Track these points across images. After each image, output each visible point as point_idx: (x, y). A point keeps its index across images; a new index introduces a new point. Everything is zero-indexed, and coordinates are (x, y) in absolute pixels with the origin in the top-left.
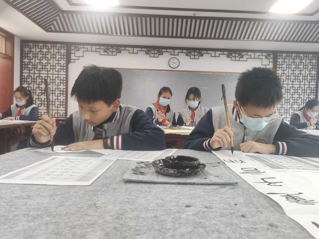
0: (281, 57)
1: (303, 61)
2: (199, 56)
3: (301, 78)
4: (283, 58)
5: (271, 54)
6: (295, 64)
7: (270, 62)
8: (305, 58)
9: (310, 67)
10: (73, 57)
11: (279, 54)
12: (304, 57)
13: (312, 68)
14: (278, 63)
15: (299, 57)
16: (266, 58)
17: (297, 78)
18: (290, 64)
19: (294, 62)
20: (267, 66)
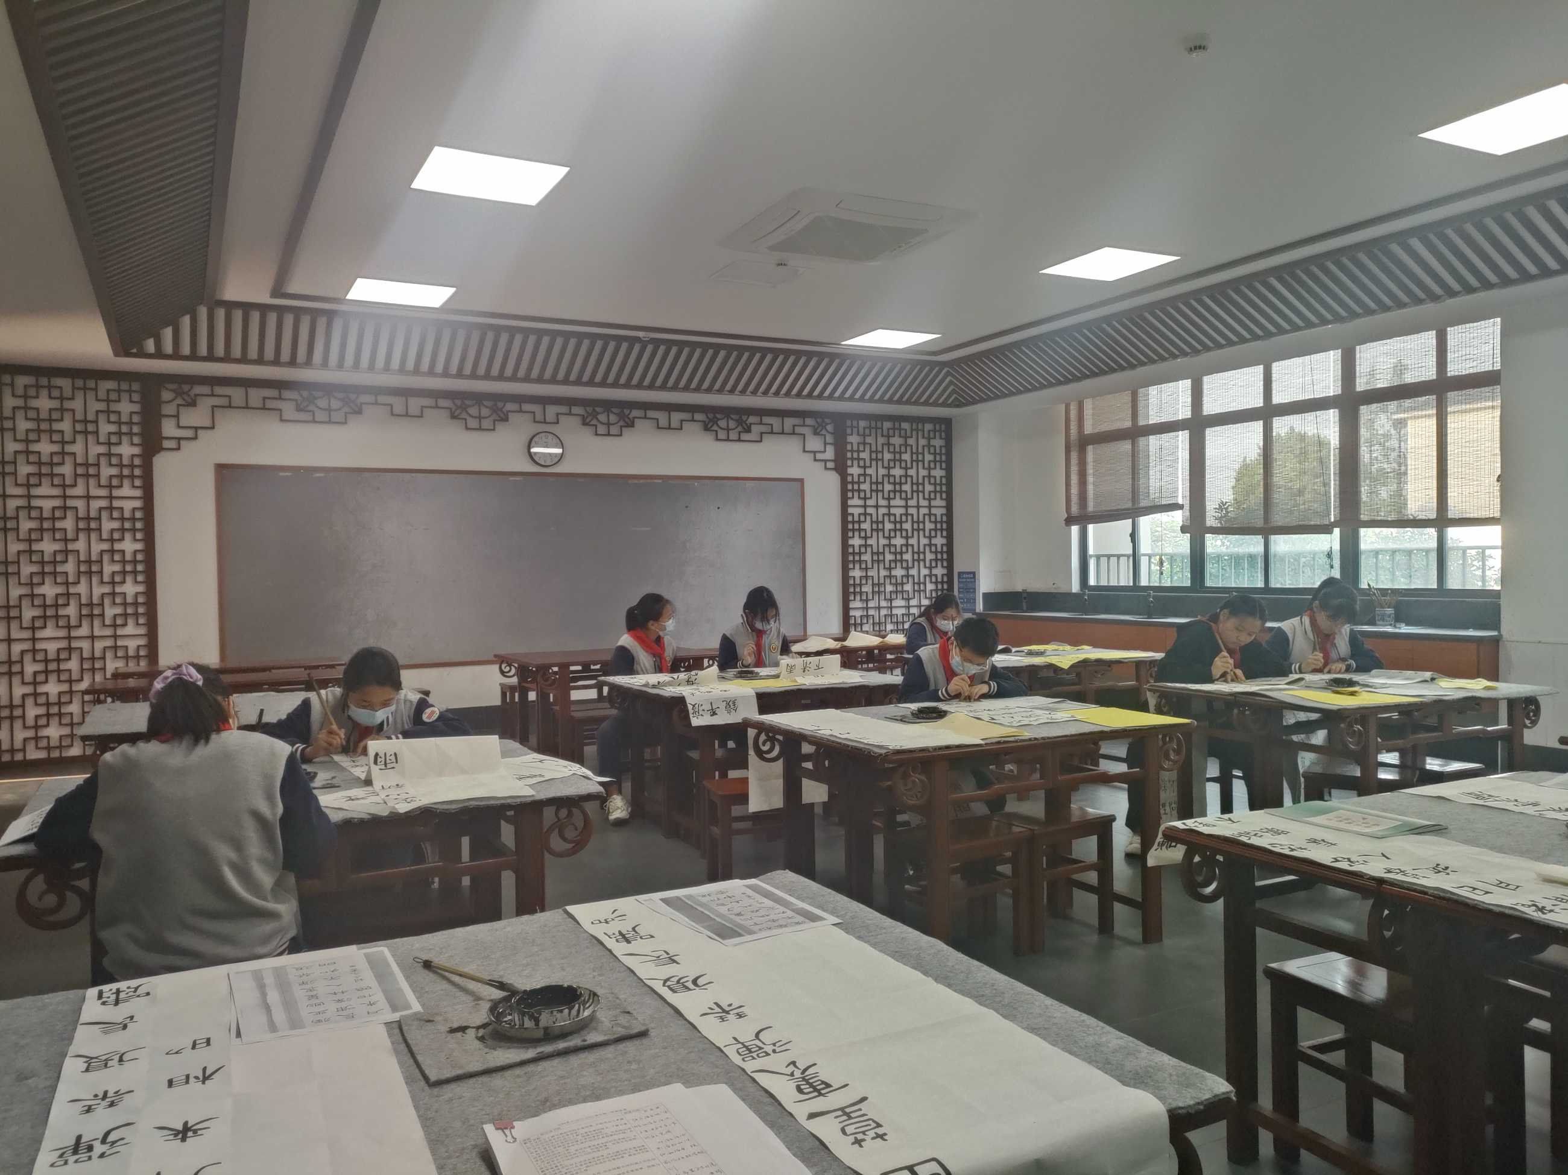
0: (855, 430)
1: (909, 441)
3: (907, 487)
4: (861, 432)
5: (827, 421)
6: (892, 449)
7: (825, 444)
8: (914, 434)
9: (928, 458)
10: (169, 428)
11: (849, 423)
12: (912, 430)
13: (935, 461)
14: (849, 447)
15: (900, 429)
16: (816, 433)
17: (897, 488)
18: (880, 449)
19: (889, 444)
20: (819, 456)
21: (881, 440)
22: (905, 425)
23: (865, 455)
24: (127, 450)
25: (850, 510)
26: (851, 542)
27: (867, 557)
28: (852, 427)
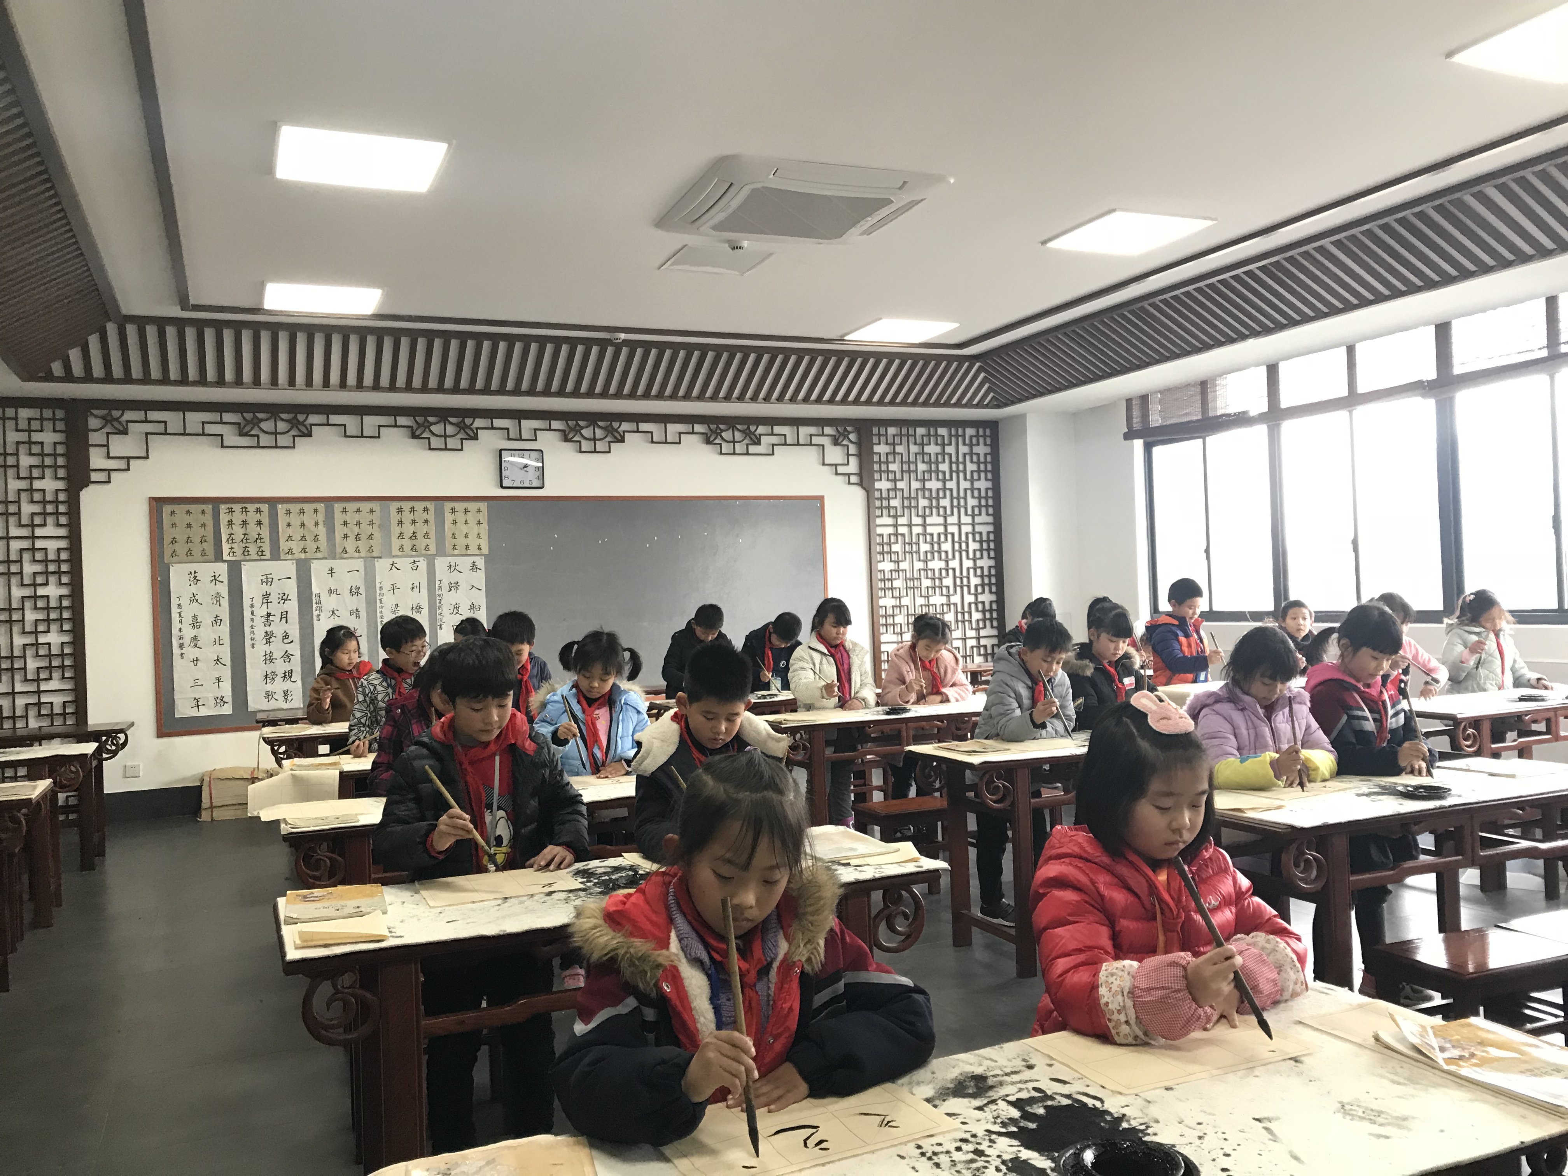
0: (883, 439)
1: (947, 449)
3: (946, 502)
4: (890, 440)
5: (849, 429)
6: (926, 459)
7: (848, 455)
8: (953, 440)
9: (971, 467)
10: (97, 460)
11: (875, 430)
12: (950, 436)
13: (979, 471)
14: (876, 458)
15: (936, 435)
16: (836, 443)
17: (934, 503)
18: (912, 459)
19: (923, 454)
20: (841, 469)
23: (896, 467)
24: (49, 485)
25: (878, 530)
26: (879, 566)
27: (900, 583)
28: (879, 435)
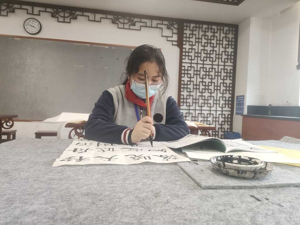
0: (188, 28)
1: (216, 35)
2: (70, 19)
3: (213, 56)
4: (191, 29)
5: (174, 22)
6: (206, 37)
7: (173, 33)
8: (219, 31)
9: (225, 43)
11: (185, 24)
12: (218, 29)
13: (228, 44)
14: (185, 35)
16: (168, 28)
17: (208, 56)
18: (200, 37)
19: (205, 35)
20: (169, 39)
21: (201, 33)
22: (214, 27)
23: (193, 40)
25: (183, 65)
26: (183, 79)
27: (191, 86)
28: (187, 26)
